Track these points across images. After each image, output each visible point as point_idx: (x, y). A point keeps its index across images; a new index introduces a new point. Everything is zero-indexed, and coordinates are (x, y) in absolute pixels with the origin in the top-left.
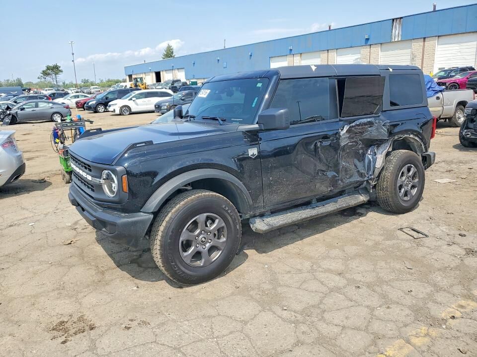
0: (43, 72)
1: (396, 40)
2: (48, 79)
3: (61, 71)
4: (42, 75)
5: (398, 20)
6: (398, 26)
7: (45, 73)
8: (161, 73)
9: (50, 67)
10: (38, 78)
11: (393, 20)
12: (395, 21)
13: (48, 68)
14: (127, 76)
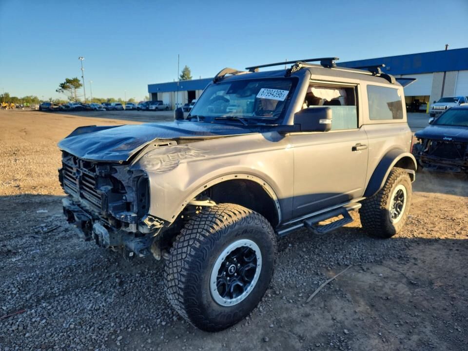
0: (62, 84)
2: (67, 92)
3: (81, 85)
8: (197, 92)
10: (57, 91)
13: (68, 81)
14: (151, 94)
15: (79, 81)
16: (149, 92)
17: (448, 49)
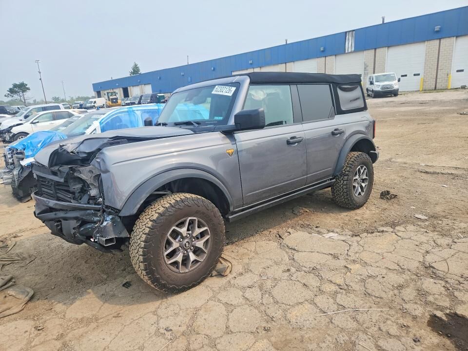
0: (10, 89)
1: (350, 51)
2: (16, 97)
3: (29, 89)
4: (9, 93)
5: (350, 33)
6: (350, 38)
7: (12, 91)
8: (129, 88)
9: (17, 85)
10: (5, 96)
11: (346, 32)
12: (347, 34)
13: (15, 86)
14: (96, 93)
15: (26, 85)
16: (94, 90)
17: (288, 43)
